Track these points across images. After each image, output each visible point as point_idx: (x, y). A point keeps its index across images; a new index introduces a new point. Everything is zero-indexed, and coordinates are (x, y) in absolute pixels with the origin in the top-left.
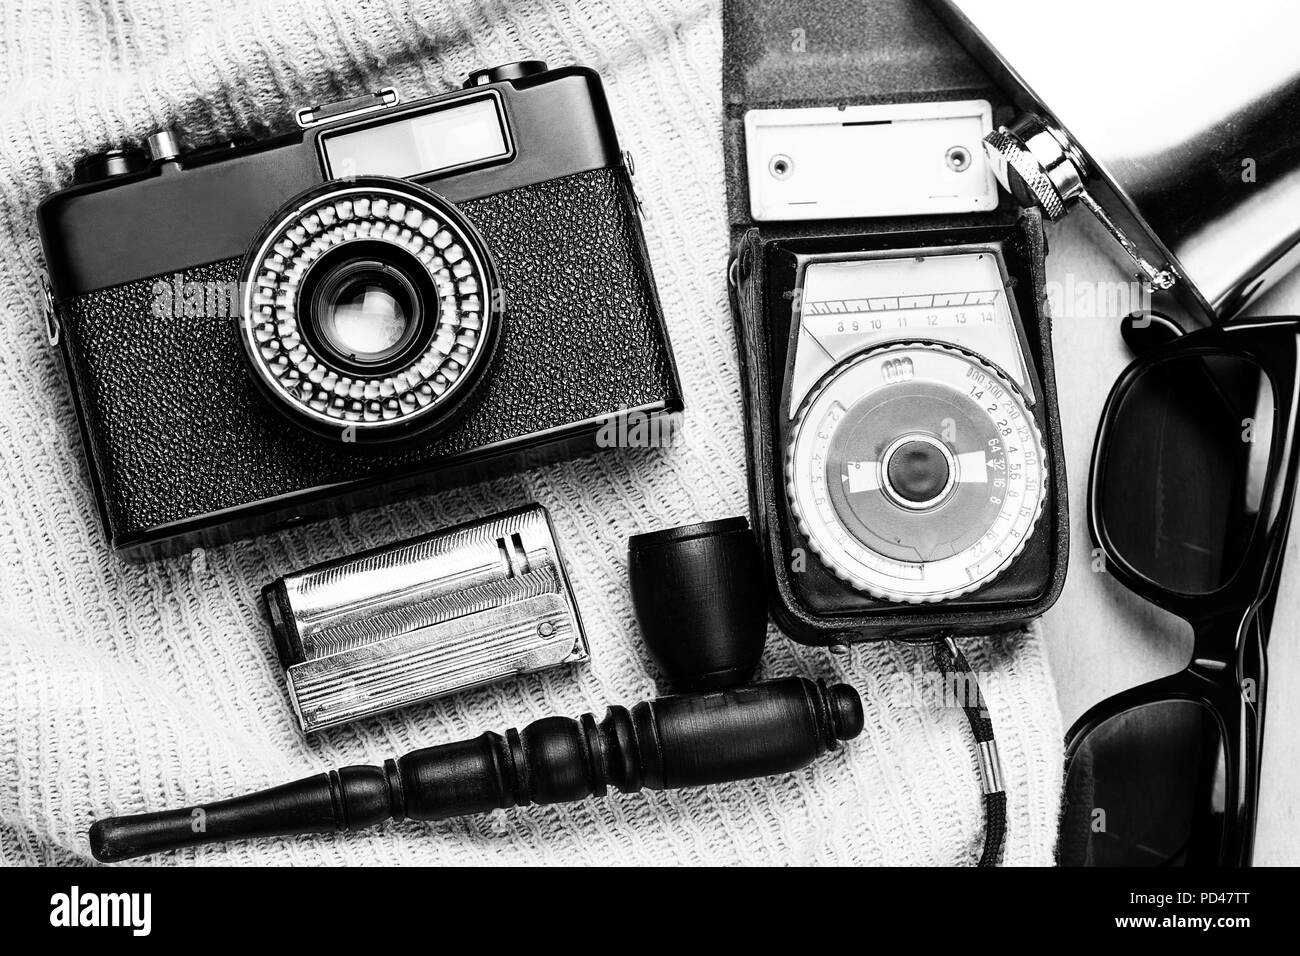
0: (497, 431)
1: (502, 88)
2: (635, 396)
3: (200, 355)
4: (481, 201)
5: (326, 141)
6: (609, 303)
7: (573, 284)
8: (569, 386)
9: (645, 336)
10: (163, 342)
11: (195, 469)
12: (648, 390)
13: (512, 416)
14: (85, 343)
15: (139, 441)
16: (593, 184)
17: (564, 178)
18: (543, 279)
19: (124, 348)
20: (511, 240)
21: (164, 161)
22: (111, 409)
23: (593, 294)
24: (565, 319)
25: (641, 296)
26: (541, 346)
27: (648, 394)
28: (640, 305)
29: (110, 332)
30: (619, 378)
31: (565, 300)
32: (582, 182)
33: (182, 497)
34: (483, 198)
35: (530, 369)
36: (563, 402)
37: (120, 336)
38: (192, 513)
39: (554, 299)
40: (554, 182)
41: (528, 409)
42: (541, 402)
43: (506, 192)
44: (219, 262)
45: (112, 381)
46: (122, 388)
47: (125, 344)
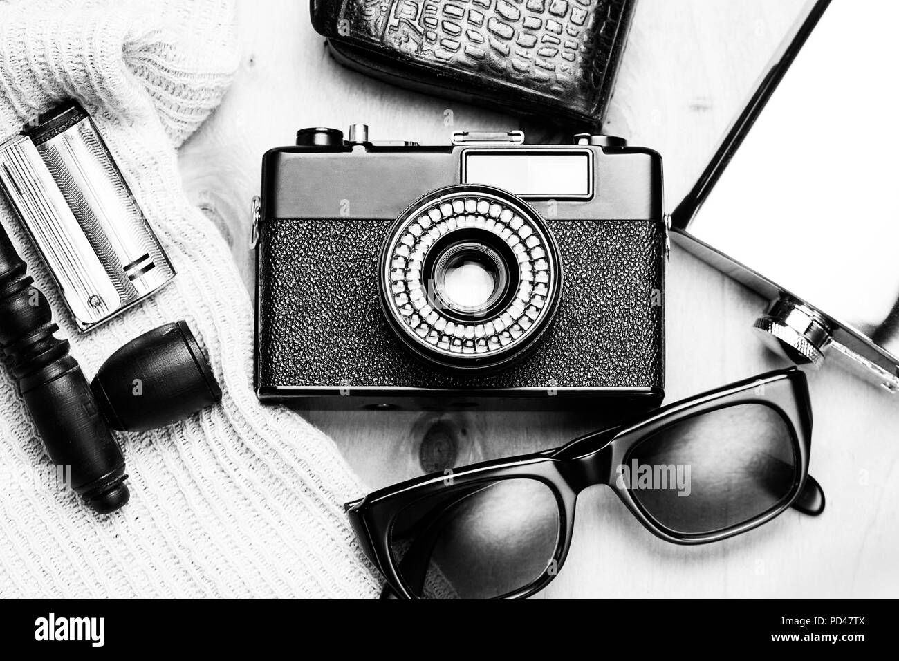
0: (535, 380)
1: (595, 151)
2: (633, 379)
3: (348, 279)
4: (562, 223)
5: (468, 156)
6: (631, 312)
7: (610, 293)
8: (591, 361)
9: (650, 340)
10: (325, 265)
11: (325, 355)
12: (643, 377)
13: (547, 372)
14: (273, 252)
15: (293, 326)
16: (640, 229)
17: (621, 221)
18: (591, 285)
19: (299, 262)
20: (576, 254)
21: (355, 143)
22: (280, 300)
23: (622, 304)
24: (599, 316)
25: (654, 313)
26: (579, 330)
27: (643, 380)
28: (652, 318)
29: (292, 249)
30: (626, 365)
31: (602, 303)
32: (633, 227)
33: (313, 371)
34: (564, 221)
35: (567, 343)
36: (584, 371)
37: (298, 253)
38: (317, 384)
39: (595, 301)
40: (614, 222)
41: (559, 370)
42: (570, 368)
43: (579, 221)
44: (376, 220)
45: (285, 282)
46: (291, 288)
47: (300, 260)
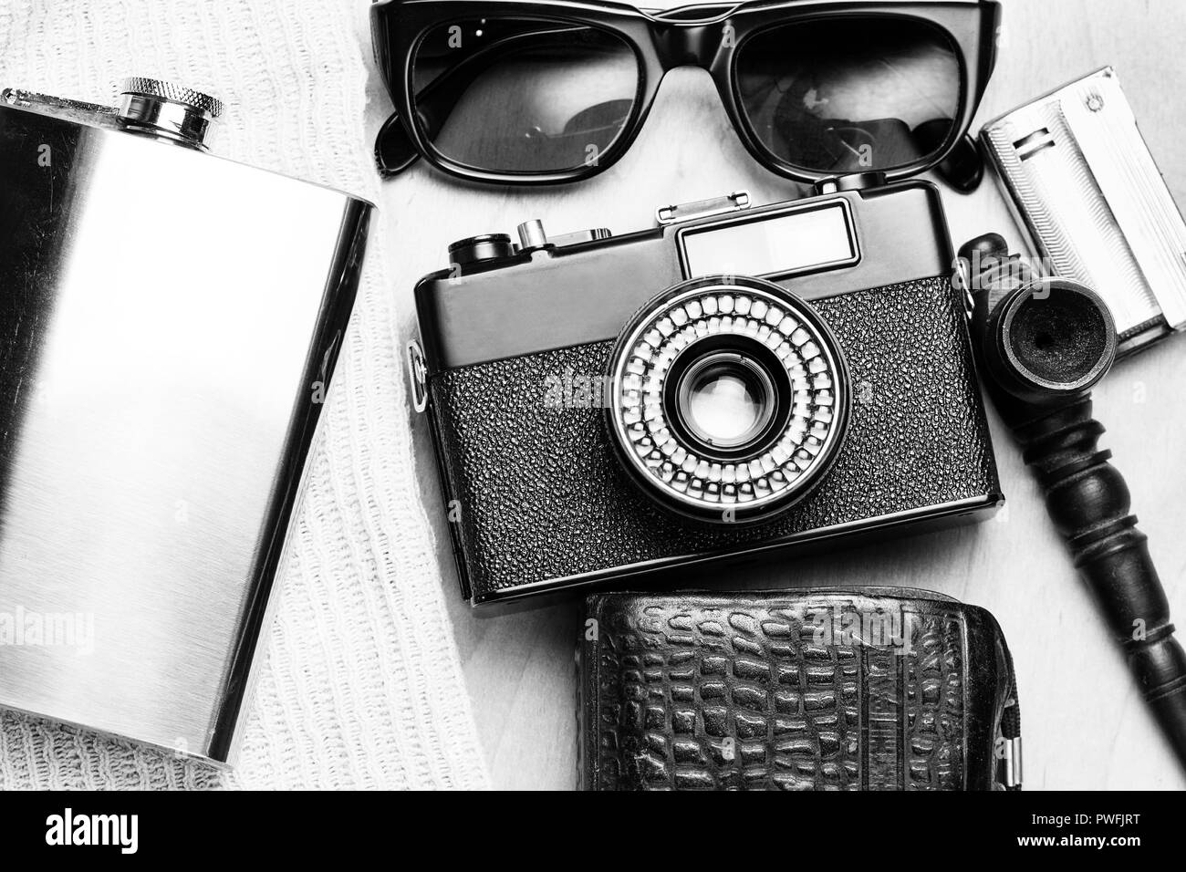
0: (833, 515)
1: (851, 197)
2: (962, 489)
3: (560, 430)
4: (826, 301)
5: (685, 238)
6: (941, 401)
7: (908, 382)
8: (902, 477)
9: (973, 434)
10: (527, 417)
11: (552, 537)
12: (974, 484)
13: (847, 502)
14: (455, 414)
15: (502, 507)
16: (931, 290)
17: (903, 283)
18: (880, 376)
19: (492, 420)
20: (853, 338)
21: (534, 249)
22: (477, 476)
23: (927, 393)
24: (900, 414)
25: (971, 396)
26: (877, 438)
27: (975, 488)
28: (969, 404)
29: (479, 405)
30: (948, 472)
31: (901, 397)
32: (920, 288)
33: (540, 561)
34: (828, 298)
35: (865, 459)
36: (895, 491)
37: (488, 409)
38: (548, 577)
39: (890, 396)
40: (895, 287)
41: (862, 496)
42: (876, 490)
43: (849, 294)
44: (582, 345)
45: (479, 451)
46: (488, 457)
47: (492, 417)
